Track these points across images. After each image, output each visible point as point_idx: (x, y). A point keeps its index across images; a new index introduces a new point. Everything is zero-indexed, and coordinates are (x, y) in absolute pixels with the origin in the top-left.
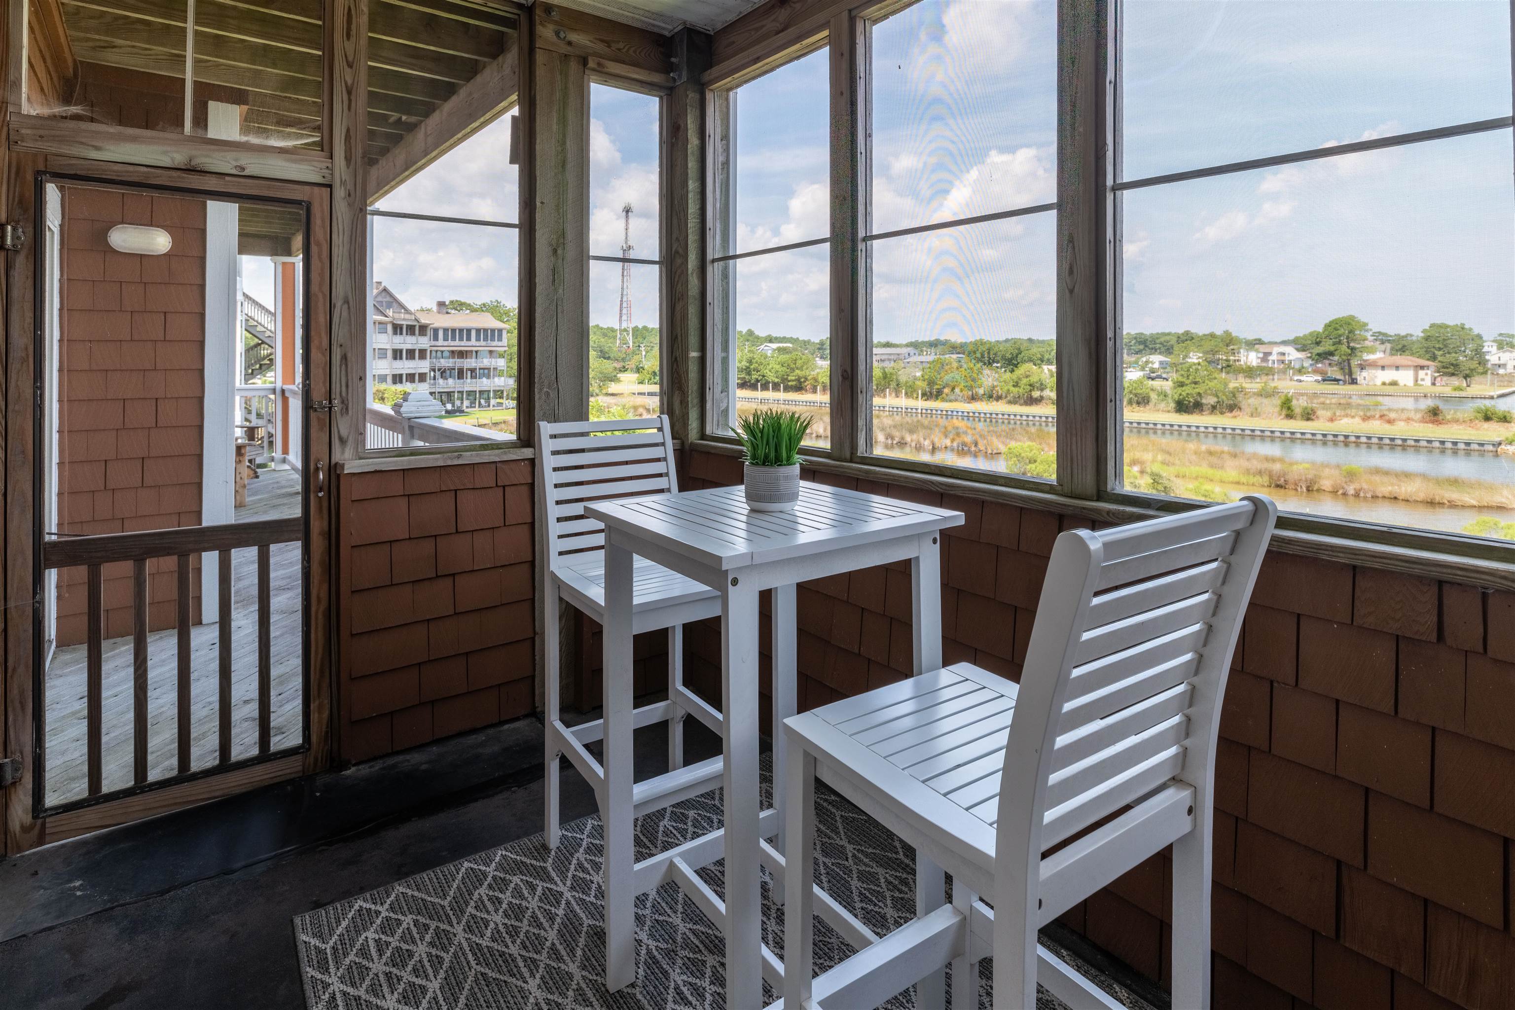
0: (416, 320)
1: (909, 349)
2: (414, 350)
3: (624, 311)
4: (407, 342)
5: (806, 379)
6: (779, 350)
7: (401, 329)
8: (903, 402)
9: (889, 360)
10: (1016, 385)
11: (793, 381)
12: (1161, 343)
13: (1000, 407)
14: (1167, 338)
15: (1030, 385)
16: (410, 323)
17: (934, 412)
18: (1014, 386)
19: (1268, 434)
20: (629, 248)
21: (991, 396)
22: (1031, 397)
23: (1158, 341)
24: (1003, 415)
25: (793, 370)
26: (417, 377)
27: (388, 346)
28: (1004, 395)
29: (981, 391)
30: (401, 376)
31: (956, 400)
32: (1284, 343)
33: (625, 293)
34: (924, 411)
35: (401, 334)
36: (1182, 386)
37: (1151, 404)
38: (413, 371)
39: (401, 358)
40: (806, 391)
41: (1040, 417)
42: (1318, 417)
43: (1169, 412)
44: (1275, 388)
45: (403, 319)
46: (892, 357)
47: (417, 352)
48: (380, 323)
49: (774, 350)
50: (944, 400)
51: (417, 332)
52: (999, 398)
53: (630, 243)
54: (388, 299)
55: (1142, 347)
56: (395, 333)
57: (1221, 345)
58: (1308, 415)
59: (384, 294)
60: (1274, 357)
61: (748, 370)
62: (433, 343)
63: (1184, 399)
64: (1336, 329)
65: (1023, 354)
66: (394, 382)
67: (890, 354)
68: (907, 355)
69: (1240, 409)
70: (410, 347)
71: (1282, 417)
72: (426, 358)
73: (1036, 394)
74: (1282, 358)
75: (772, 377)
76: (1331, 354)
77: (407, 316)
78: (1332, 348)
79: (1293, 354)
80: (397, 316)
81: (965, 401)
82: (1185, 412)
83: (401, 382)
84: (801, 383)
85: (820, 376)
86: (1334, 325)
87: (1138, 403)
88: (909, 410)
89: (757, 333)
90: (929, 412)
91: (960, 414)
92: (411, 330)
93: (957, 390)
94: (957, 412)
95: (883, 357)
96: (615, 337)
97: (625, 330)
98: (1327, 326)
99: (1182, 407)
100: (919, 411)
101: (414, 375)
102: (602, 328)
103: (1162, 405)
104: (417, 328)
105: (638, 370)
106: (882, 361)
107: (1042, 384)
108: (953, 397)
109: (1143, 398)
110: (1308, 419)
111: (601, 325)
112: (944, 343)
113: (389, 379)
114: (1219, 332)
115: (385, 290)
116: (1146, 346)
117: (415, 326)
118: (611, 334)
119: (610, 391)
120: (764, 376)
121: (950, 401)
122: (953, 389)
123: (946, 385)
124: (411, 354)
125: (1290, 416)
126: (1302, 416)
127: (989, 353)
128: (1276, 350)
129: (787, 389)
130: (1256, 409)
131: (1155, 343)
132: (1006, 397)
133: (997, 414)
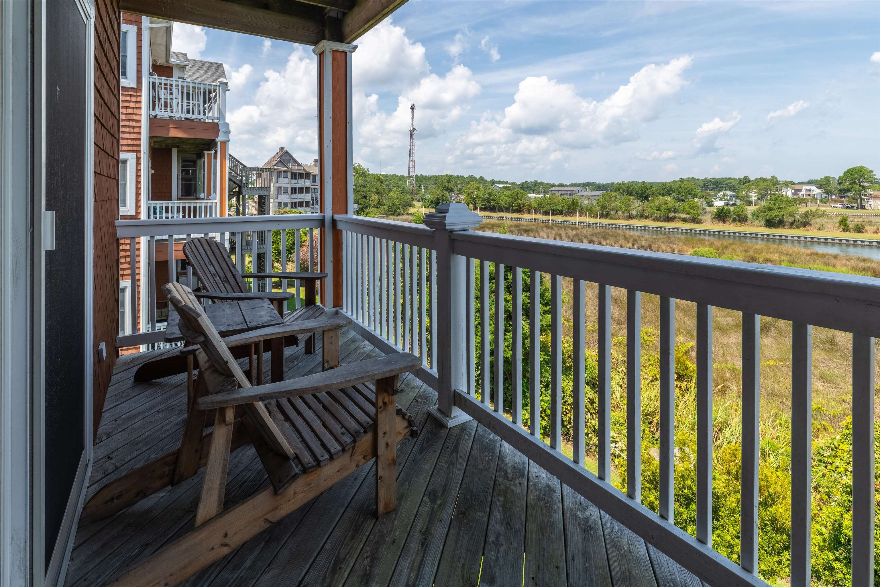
0: (304, 170)
1: (578, 188)
2: (303, 188)
3: (411, 166)
4: (299, 183)
5: (524, 205)
6: (504, 187)
7: (296, 175)
8: (587, 219)
9: (567, 194)
10: (659, 209)
11: (516, 206)
12: (726, 184)
13: (648, 223)
14: (730, 181)
15: (668, 209)
16: (300, 172)
17: (607, 226)
18: (657, 210)
19: (837, 241)
20: (414, 130)
21: (642, 216)
22: (668, 217)
23: (724, 183)
24: (653, 228)
25: (516, 200)
26: (304, 204)
27: (289, 186)
28: (650, 215)
29: (634, 212)
30: (295, 203)
31: (619, 219)
32: (810, 183)
33: (411, 155)
34: (601, 225)
35: (296, 178)
36: (771, 210)
37: (749, 222)
38: (303, 201)
39: (295, 193)
40: (524, 212)
41: (678, 229)
42: (866, 231)
43: (761, 226)
44: (824, 211)
45: (297, 169)
46: (568, 192)
47: (304, 189)
48: (284, 172)
49: (502, 188)
50: (611, 218)
51: (304, 177)
52: (646, 217)
53: (414, 127)
54: (288, 157)
55: (714, 186)
56: (292, 177)
57: (770, 185)
58: (859, 229)
59: (286, 155)
60: (803, 192)
61: (488, 200)
62: (313, 184)
63: (773, 219)
64: (852, 175)
65: (649, 191)
66: (292, 207)
67: (567, 191)
68: (577, 192)
69: (811, 225)
70: (300, 186)
71: (841, 230)
72: (309, 193)
73: (671, 215)
74: (809, 193)
75: (503, 204)
76: (848, 190)
77: (299, 168)
78: (850, 187)
79: (816, 191)
80: (293, 167)
81: (625, 219)
82: (772, 227)
83: (296, 207)
84: (520, 207)
85: (532, 204)
86: (850, 172)
87: (739, 221)
88: (591, 224)
89: (485, 178)
90: (604, 225)
91: (624, 227)
92: (301, 176)
93: (620, 213)
94: (623, 226)
95: (563, 193)
96: (406, 181)
97: (411, 177)
98: (846, 173)
99: (769, 223)
100: (598, 225)
101: (303, 202)
102: (398, 176)
103: (757, 222)
104: (304, 175)
105: (423, 200)
106: (562, 194)
107: (675, 209)
108: (617, 217)
109: (743, 218)
110: (859, 232)
111: (397, 174)
112: (593, 184)
113: (289, 205)
114: (769, 177)
115: (287, 152)
116: (717, 186)
117: (303, 174)
118: (403, 179)
119: (410, 212)
120: (498, 203)
121: (616, 219)
122: (617, 212)
123: (613, 209)
124: (301, 190)
125: (846, 229)
126: (855, 230)
127: (628, 190)
128: (804, 188)
129: (514, 211)
130: (823, 225)
131: (722, 184)
132: (651, 217)
133: (649, 227)
